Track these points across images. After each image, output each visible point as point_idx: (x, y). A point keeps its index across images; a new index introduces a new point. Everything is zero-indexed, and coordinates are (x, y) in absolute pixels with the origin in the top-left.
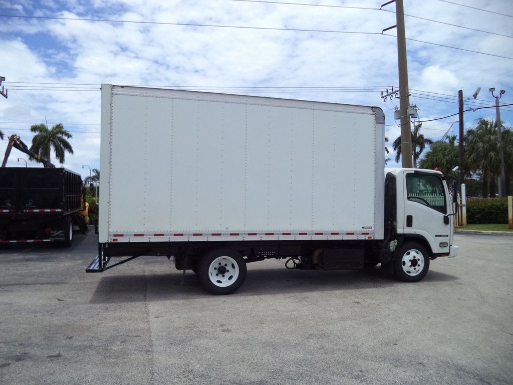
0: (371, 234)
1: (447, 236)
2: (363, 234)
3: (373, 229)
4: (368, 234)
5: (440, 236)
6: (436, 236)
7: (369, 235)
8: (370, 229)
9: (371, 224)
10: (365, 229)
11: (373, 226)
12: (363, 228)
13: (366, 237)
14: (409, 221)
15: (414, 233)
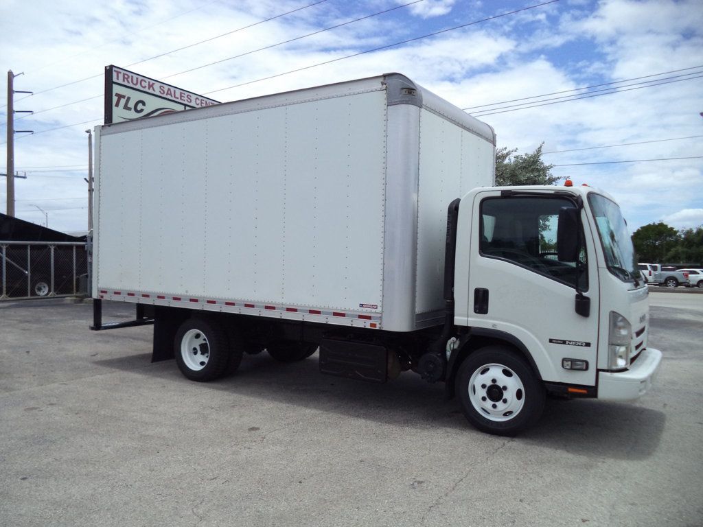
0: (376, 318)
1: (588, 345)
2: (360, 317)
3: (379, 310)
4: (369, 318)
5: (564, 342)
6: (551, 341)
7: (372, 321)
8: (373, 310)
9: (375, 299)
10: (364, 309)
11: (379, 304)
12: (362, 305)
13: (366, 324)
14: (481, 300)
15: (490, 327)
